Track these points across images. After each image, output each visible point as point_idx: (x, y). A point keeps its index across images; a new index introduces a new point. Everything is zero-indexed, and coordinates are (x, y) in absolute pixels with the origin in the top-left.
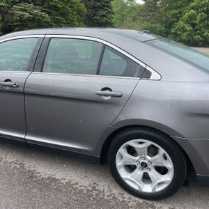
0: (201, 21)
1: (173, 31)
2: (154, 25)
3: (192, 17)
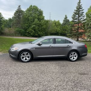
1: (28, 31)
2: (20, 30)
3: (34, 27)
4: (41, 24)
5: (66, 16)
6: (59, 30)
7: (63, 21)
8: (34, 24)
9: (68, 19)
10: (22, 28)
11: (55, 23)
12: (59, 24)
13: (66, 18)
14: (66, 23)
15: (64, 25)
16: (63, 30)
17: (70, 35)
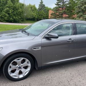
4: (15, 8)
8: (7, 7)
11: (31, 8)
12: (35, 9)
13: (42, 2)
14: (41, 8)
16: (39, 15)
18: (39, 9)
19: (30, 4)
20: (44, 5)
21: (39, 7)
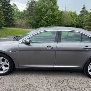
0: (50, 21)
3: (46, 19)
5: (84, 6)
6: (75, 22)
7: (80, 12)
8: (47, 16)
9: (86, 9)
10: (34, 20)
11: (71, 15)
12: (76, 15)
13: (84, 8)
14: (83, 14)
15: (81, 16)
17: (89, 27)
18: (80, 15)
19: (70, 11)
20: (86, 11)
21: (80, 13)
